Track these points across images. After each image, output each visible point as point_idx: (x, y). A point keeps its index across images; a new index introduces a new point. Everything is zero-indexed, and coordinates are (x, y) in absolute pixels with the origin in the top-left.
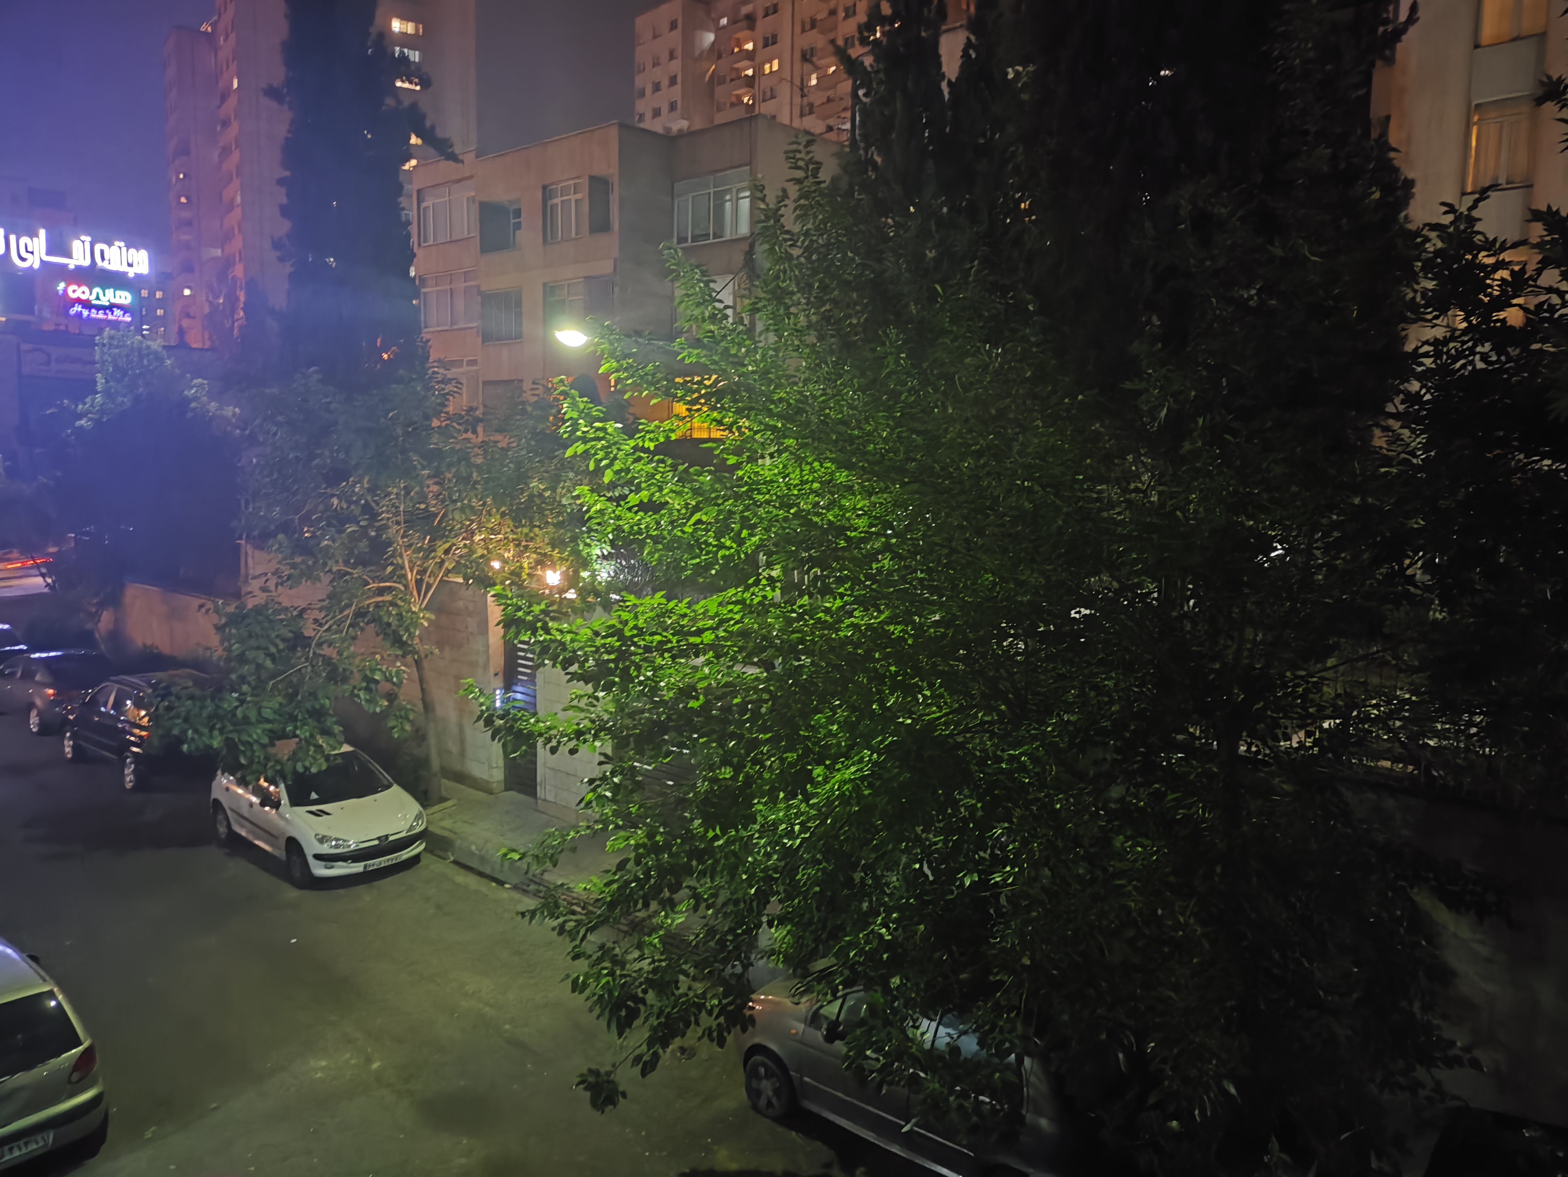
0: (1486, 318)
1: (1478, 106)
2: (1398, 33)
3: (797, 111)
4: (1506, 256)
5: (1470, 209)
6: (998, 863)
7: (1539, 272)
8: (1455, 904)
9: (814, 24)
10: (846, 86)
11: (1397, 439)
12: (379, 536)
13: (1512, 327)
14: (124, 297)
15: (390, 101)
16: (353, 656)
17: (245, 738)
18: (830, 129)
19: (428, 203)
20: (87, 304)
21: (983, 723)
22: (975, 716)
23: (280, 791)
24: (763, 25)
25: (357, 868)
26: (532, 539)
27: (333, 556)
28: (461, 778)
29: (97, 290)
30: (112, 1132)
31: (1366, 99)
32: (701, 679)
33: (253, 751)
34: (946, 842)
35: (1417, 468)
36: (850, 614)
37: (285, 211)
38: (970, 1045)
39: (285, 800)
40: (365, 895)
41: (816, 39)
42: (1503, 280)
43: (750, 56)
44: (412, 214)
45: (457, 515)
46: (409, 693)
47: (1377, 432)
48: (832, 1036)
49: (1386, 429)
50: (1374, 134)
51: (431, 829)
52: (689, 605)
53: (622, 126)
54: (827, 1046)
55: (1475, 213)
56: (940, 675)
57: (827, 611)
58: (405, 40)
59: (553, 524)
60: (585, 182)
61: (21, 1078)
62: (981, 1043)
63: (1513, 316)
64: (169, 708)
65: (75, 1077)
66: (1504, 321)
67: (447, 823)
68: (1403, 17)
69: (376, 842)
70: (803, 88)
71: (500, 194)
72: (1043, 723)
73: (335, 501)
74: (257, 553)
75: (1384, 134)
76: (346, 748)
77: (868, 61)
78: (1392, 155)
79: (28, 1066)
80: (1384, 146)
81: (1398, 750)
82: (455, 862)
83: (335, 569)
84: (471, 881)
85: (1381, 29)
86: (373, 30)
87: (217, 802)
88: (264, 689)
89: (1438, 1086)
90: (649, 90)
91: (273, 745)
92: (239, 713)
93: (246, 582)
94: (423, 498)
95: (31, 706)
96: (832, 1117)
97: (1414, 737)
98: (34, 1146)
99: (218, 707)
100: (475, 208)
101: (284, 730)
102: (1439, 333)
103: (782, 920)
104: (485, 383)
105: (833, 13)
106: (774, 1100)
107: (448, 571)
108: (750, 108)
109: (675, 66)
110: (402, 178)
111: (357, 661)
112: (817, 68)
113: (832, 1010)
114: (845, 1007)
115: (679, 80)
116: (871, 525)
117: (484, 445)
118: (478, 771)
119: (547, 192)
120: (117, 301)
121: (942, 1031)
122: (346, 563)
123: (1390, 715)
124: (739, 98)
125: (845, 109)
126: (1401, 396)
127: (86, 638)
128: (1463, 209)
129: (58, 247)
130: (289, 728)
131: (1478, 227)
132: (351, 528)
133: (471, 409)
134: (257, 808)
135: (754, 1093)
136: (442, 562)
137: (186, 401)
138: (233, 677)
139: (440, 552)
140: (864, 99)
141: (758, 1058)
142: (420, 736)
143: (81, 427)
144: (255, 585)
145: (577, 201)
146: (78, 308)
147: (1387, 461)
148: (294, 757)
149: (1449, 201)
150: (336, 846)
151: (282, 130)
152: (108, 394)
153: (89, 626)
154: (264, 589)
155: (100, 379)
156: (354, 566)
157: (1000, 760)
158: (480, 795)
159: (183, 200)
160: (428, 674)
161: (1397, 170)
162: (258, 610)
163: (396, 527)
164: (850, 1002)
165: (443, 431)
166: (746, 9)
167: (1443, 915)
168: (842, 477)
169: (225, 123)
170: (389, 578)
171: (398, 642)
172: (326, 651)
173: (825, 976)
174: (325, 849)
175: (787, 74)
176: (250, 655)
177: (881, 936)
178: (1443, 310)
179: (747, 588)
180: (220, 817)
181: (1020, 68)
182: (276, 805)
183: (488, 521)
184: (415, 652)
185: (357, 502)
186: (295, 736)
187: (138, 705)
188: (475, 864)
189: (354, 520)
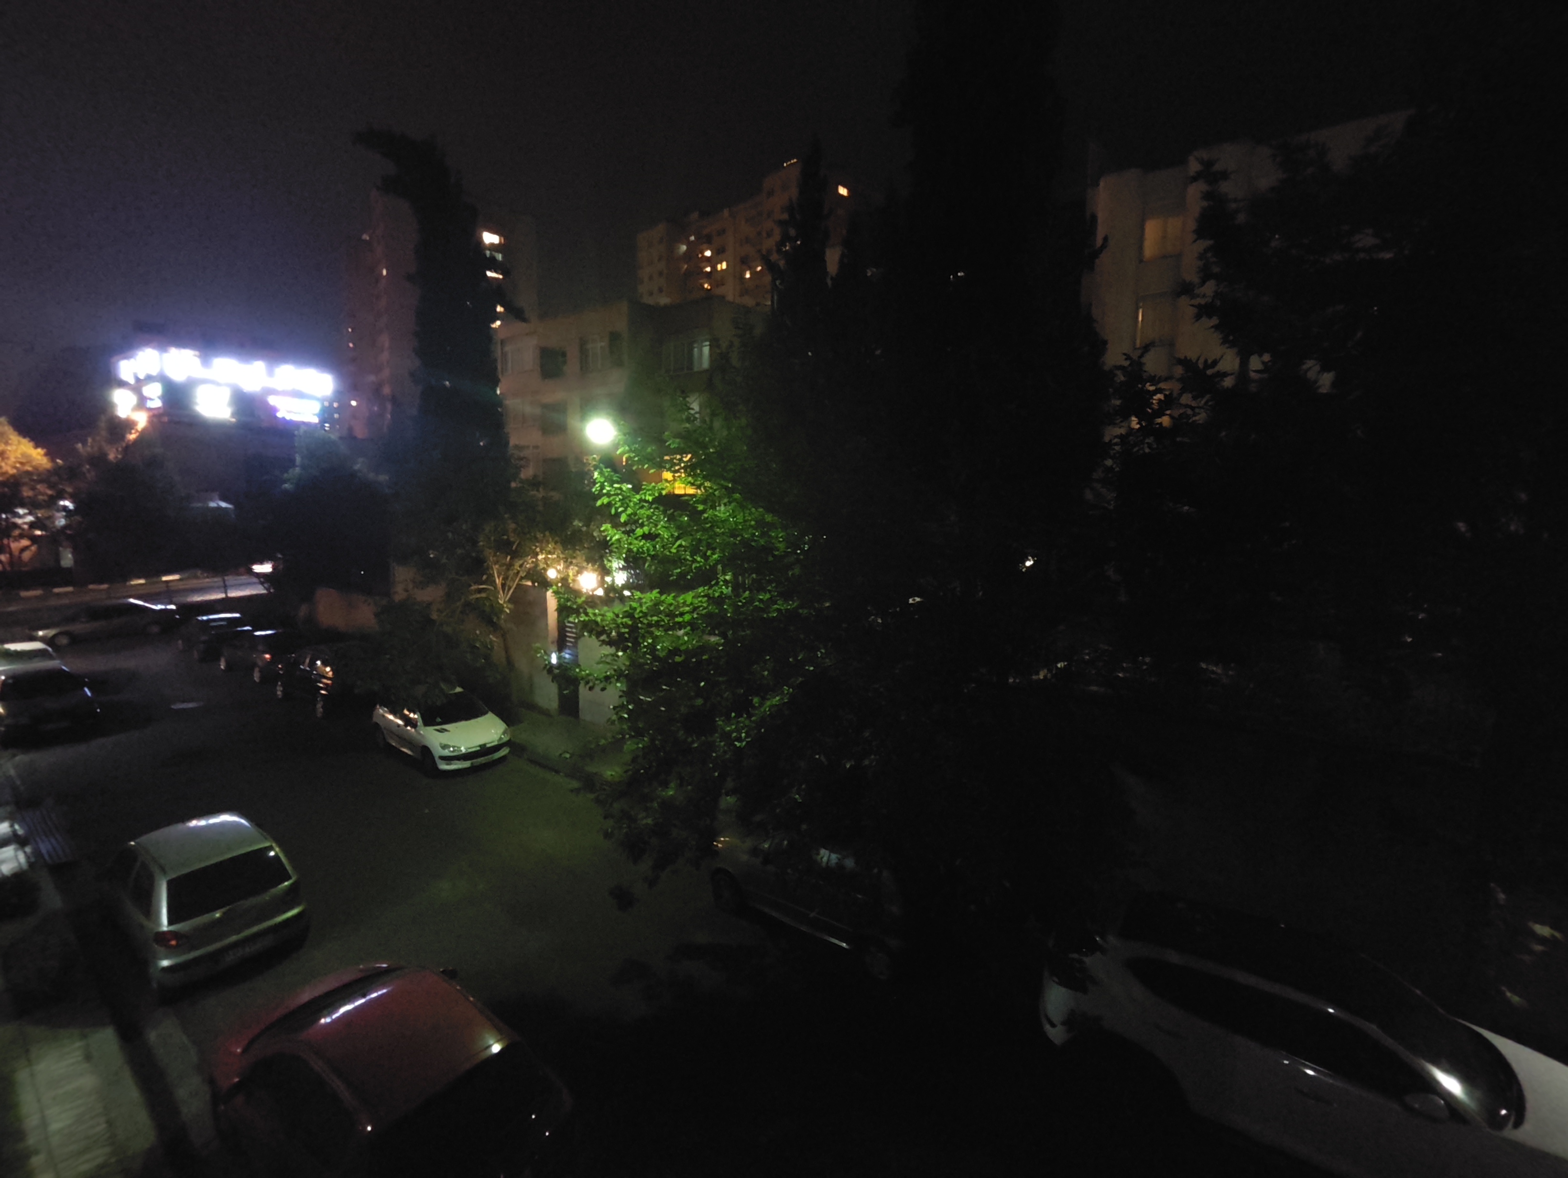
0: (1150, 422)
1: (1142, 297)
3: (738, 293)
4: (1162, 385)
5: (1141, 356)
6: (866, 754)
9: (747, 240)
10: (768, 279)
11: (1098, 494)
12: (478, 556)
13: (1165, 427)
15: (483, 284)
16: (462, 632)
17: (394, 684)
18: (758, 304)
19: (508, 348)
23: (416, 716)
24: (717, 241)
25: (467, 764)
26: (574, 557)
27: (449, 569)
28: (533, 708)
30: (312, 934)
32: (682, 644)
33: (400, 692)
34: (834, 741)
35: (1111, 511)
36: (775, 603)
38: (850, 863)
39: (420, 723)
40: (471, 783)
41: (749, 249)
42: (1160, 400)
43: (709, 260)
44: (498, 354)
45: (528, 543)
46: (498, 655)
47: (1087, 490)
48: (767, 860)
49: (1093, 489)
51: (514, 739)
52: (674, 598)
53: (630, 301)
54: (762, 868)
55: (1143, 360)
57: (761, 601)
58: (494, 248)
59: (589, 549)
60: (606, 335)
62: (857, 862)
63: (1166, 421)
65: (287, 900)
66: (1160, 424)
67: (525, 736)
68: (1099, 243)
69: (478, 748)
70: (742, 278)
71: (552, 342)
73: (449, 535)
74: (402, 568)
76: (459, 690)
77: (782, 263)
81: (1101, 679)
82: (529, 760)
83: (450, 577)
84: (537, 771)
85: (1086, 252)
86: (474, 241)
87: (378, 723)
88: (406, 652)
90: (646, 279)
91: (412, 688)
92: (391, 667)
93: (394, 586)
94: (506, 532)
95: (255, 665)
97: (1110, 672)
98: (259, 946)
99: (377, 665)
100: (537, 350)
101: (419, 679)
102: (1123, 431)
103: (734, 792)
104: (544, 460)
106: (731, 901)
107: (522, 578)
108: (708, 291)
109: (662, 266)
110: (492, 333)
111: (464, 635)
112: (750, 268)
113: (765, 846)
114: (774, 844)
115: (664, 273)
116: (787, 547)
117: (543, 498)
118: (541, 702)
119: (582, 342)
121: (833, 856)
122: (457, 573)
123: (1097, 659)
124: (702, 285)
125: (768, 293)
126: (1102, 468)
127: (292, 621)
128: (1135, 357)
130: (423, 678)
131: (1144, 368)
132: (460, 552)
133: (536, 476)
134: (403, 728)
135: (718, 897)
136: (518, 572)
137: (354, 472)
138: (387, 645)
139: (516, 567)
140: (780, 287)
141: (718, 876)
142: (505, 681)
143: (286, 489)
144: (399, 588)
145: (602, 347)
147: (1094, 507)
148: (426, 695)
149: (1127, 352)
150: (453, 751)
151: (415, 301)
152: (304, 468)
153: (293, 613)
154: (406, 590)
155: (298, 459)
156: (462, 575)
157: (867, 691)
158: (545, 718)
159: (351, 345)
160: (510, 642)
162: (403, 603)
163: (488, 551)
164: (777, 841)
165: (520, 491)
166: (706, 231)
168: (769, 517)
169: (379, 297)
170: (485, 582)
171: (490, 621)
172: (446, 628)
173: (760, 825)
174: (446, 753)
175: (731, 271)
176: (397, 631)
177: (795, 800)
178: (1126, 417)
179: (711, 587)
180: (379, 733)
181: (874, 270)
182: (415, 725)
183: (547, 546)
184: (501, 630)
185: (463, 535)
186: (426, 682)
187: (325, 663)
188: (541, 761)
189: (461, 546)
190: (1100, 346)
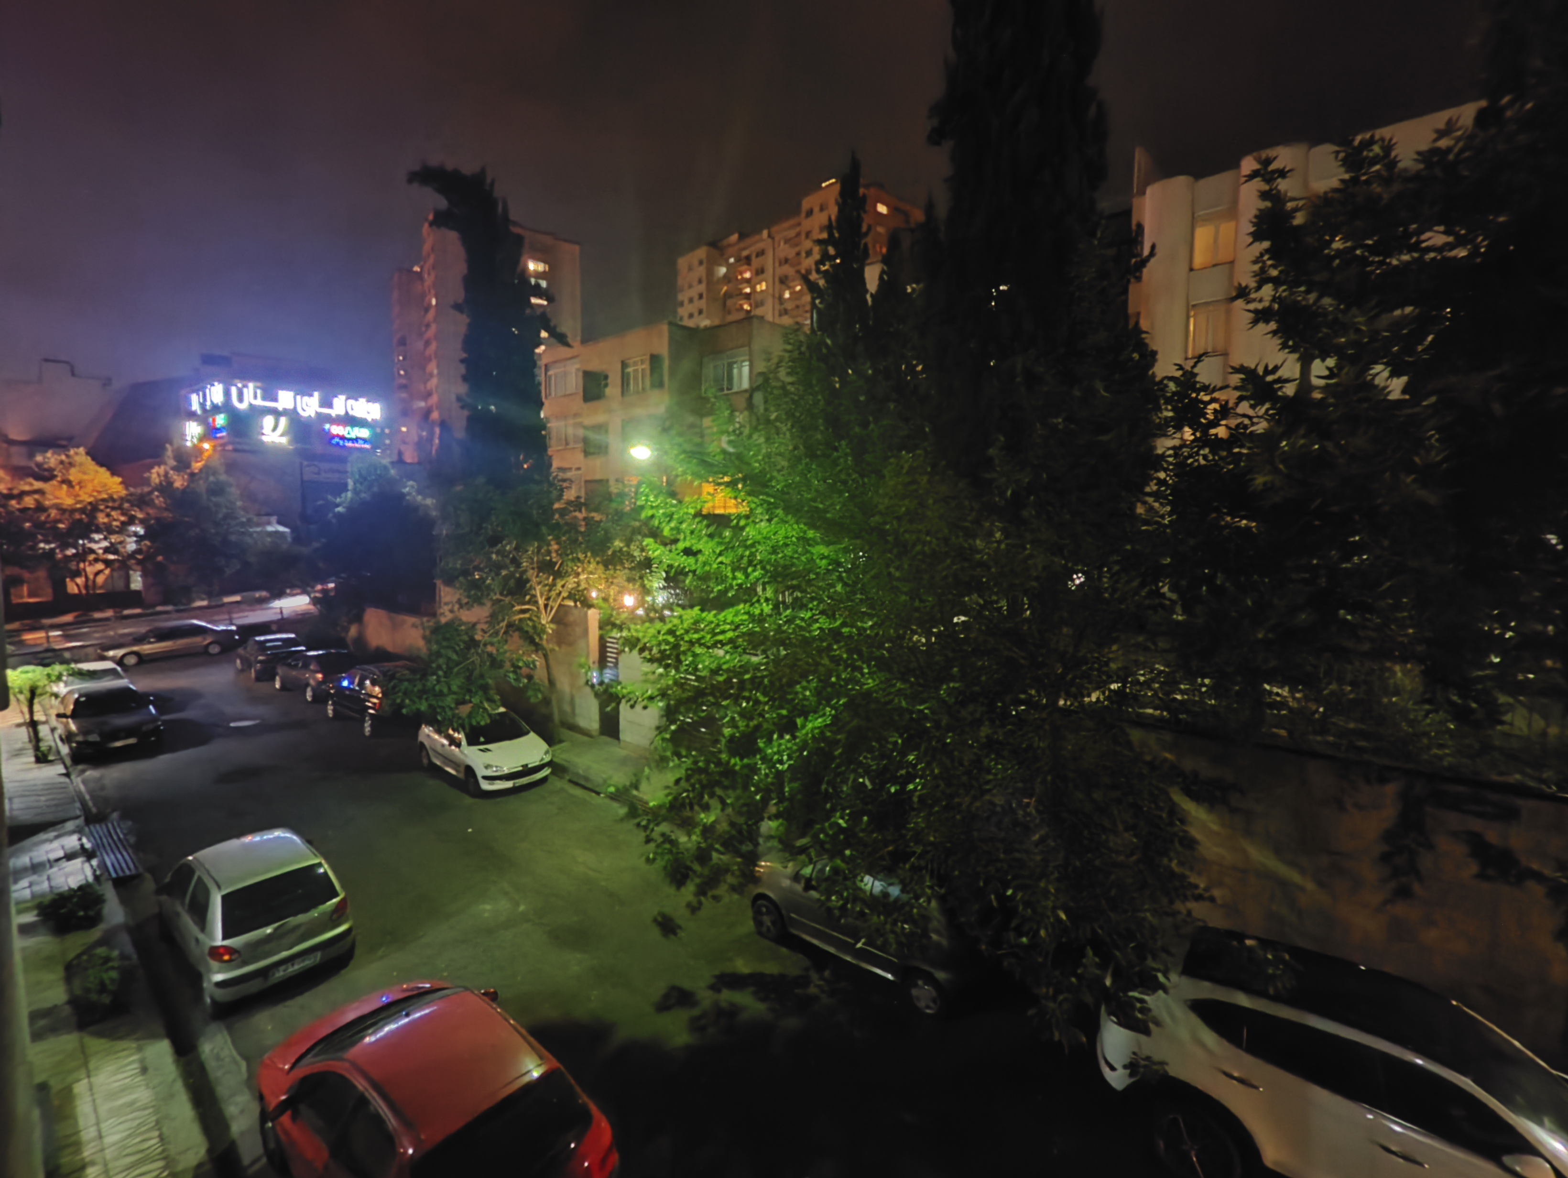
0: (1205, 433)
1: (1194, 306)
2: (1144, 262)
3: (777, 313)
4: (1216, 395)
5: (1194, 367)
6: (910, 778)
7: (1237, 404)
8: (1195, 797)
9: (786, 261)
10: (807, 298)
11: (1151, 509)
12: (521, 577)
13: (1222, 439)
14: (364, 433)
15: (528, 311)
16: (505, 652)
17: (440, 704)
18: (797, 324)
19: (550, 373)
20: (343, 438)
21: (900, 690)
22: (894, 685)
23: (460, 736)
24: (756, 262)
25: (509, 784)
26: (615, 578)
27: (493, 590)
28: (574, 728)
29: (348, 428)
30: (358, 952)
31: (1125, 303)
32: (724, 663)
33: (445, 712)
34: (878, 764)
35: (1166, 526)
36: (817, 621)
37: (465, 378)
38: (895, 891)
39: (464, 742)
40: (512, 803)
41: (788, 270)
42: (1215, 409)
43: (748, 281)
44: (542, 378)
45: (570, 564)
46: (540, 674)
47: (1139, 505)
48: (808, 886)
49: (1145, 503)
50: (1131, 326)
51: (555, 760)
52: (715, 616)
53: (670, 324)
54: (804, 894)
55: (1196, 370)
56: (875, 659)
57: (802, 619)
58: (539, 275)
59: (630, 569)
60: (647, 358)
61: (301, 918)
62: (903, 891)
63: (1221, 432)
64: (394, 687)
65: (335, 917)
66: (1216, 435)
67: (565, 756)
68: (1146, 252)
69: (521, 769)
70: (781, 298)
71: (594, 366)
72: (938, 689)
73: (494, 556)
74: (448, 589)
75: (1137, 323)
76: (502, 710)
77: (822, 283)
78: (1144, 336)
79: (306, 910)
80: (1137, 330)
81: (1157, 702)
82: (570, 781)
83: (494, 598)
84: (578, 792)
85: (1133, 260)
86: (519, 269)
87: (422, 744)
88: (451, 673)
89: (1189, 913)
90: (686, 302)
91: (457, 708)
92: (437, 688)
93: (440, 607)
94: (549, 553)
95: (307, 685)
96: (808, 938)
97: (1167, 694)
98: (308, 962)
99: (424, 685)
100: (581, 374)
101: (464, 699)
102: (1176, 442)
103: (777, 816)
104: (586, 482)
105: (798, 254)
106: (772, 928)
107: (564, 598)
108: (748, 312)
109: (702, 288)
110: (536, 358)
111: (508, 655)
112: (789, 288)
113: (807, 871)
114: (816, 870)
115: (704, 296)
116: (829, 564)
117: (585, 519)
118: (582, 723)
119: (624, 365)
120: (360, 435)
121: (877, 883)
122: (501, 594)
123: (1153, 680)
124: (741, 306)
125: (807, 312)
126: (1155, 481)
127: (341, 642)
128: (1188, 368)
129: (326, 403)
130: (467, 697)
131: (1198, 379)
132: (504, 573)
133: (578, 497)
134: (447, 747)
135: (759, 923)
136: (560, 593)
137: (403, 496)
138: (434, 665)
139: (559, 587)
140: (820, 306)
141: (759, 902)
142: (547, 701)
143: (339, 512)
144: (445, 609)
145: (643, 370)
146: (337, 440)
147: (1146, 522)
148: (470, 715)
149: (1178, 362)
150: (496, 771)
151: (463, 329)
152: (356, 492)
153: (343, 635)
154: (451, 611)
155: (351, 483)
156: (506, 596)
157: (912, 712)
158: (585, 738)
159: (402, 372)
160: (552, 662)
161: (1146, 345)
162: (449, 624)
163: (531, 571)
164: (819, 866)
165: (563, 512)
166: (745, 253)
167: (1189, 806)
168: (811, 534)
169: (428, 326)
170: (528, 603)
171: (532, 641)
172: (489, 649)
173: (803, 850)
174: (489, 773)
175: (771, 291)
176: (443, 651)
177: (839, 825)
178: (1179, 428)
179: (752, 605)
180: (424, 753)
181: (914, 286)
182: (458, 745)
183: (589, 566)
184: (543, 649)
185: (507, 556)
186: (470, 702)
187: (374, 683)
188: (582, 782)
189: (505, 567)
190: (1150, 357)
